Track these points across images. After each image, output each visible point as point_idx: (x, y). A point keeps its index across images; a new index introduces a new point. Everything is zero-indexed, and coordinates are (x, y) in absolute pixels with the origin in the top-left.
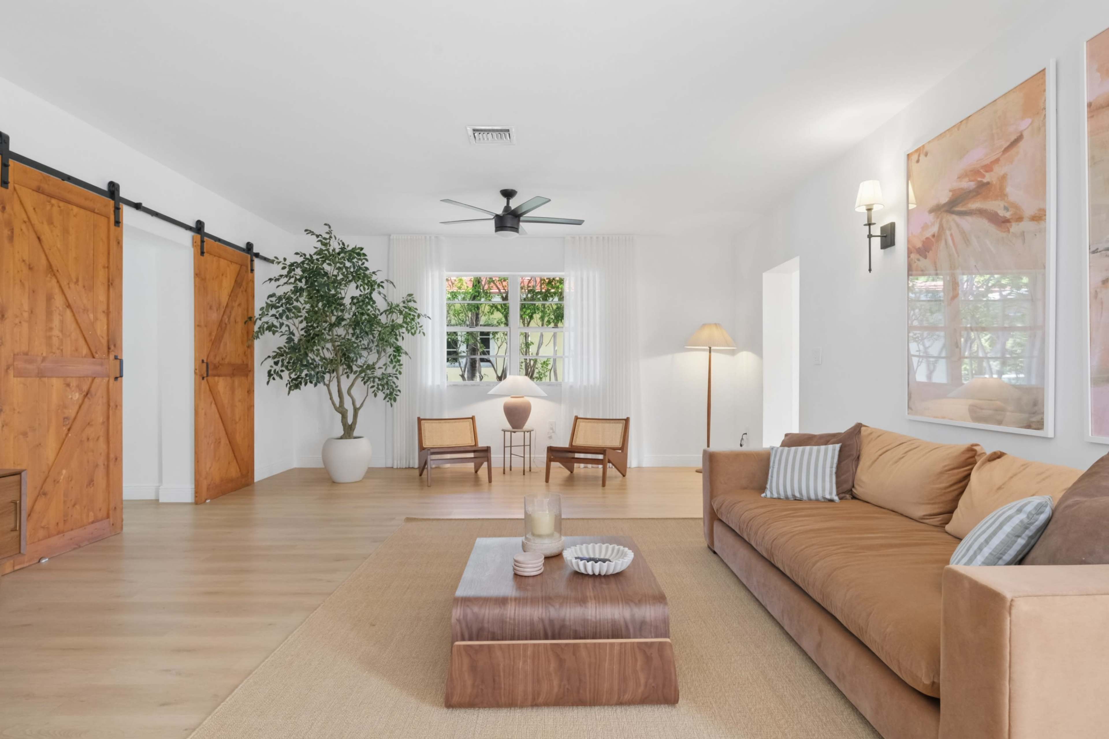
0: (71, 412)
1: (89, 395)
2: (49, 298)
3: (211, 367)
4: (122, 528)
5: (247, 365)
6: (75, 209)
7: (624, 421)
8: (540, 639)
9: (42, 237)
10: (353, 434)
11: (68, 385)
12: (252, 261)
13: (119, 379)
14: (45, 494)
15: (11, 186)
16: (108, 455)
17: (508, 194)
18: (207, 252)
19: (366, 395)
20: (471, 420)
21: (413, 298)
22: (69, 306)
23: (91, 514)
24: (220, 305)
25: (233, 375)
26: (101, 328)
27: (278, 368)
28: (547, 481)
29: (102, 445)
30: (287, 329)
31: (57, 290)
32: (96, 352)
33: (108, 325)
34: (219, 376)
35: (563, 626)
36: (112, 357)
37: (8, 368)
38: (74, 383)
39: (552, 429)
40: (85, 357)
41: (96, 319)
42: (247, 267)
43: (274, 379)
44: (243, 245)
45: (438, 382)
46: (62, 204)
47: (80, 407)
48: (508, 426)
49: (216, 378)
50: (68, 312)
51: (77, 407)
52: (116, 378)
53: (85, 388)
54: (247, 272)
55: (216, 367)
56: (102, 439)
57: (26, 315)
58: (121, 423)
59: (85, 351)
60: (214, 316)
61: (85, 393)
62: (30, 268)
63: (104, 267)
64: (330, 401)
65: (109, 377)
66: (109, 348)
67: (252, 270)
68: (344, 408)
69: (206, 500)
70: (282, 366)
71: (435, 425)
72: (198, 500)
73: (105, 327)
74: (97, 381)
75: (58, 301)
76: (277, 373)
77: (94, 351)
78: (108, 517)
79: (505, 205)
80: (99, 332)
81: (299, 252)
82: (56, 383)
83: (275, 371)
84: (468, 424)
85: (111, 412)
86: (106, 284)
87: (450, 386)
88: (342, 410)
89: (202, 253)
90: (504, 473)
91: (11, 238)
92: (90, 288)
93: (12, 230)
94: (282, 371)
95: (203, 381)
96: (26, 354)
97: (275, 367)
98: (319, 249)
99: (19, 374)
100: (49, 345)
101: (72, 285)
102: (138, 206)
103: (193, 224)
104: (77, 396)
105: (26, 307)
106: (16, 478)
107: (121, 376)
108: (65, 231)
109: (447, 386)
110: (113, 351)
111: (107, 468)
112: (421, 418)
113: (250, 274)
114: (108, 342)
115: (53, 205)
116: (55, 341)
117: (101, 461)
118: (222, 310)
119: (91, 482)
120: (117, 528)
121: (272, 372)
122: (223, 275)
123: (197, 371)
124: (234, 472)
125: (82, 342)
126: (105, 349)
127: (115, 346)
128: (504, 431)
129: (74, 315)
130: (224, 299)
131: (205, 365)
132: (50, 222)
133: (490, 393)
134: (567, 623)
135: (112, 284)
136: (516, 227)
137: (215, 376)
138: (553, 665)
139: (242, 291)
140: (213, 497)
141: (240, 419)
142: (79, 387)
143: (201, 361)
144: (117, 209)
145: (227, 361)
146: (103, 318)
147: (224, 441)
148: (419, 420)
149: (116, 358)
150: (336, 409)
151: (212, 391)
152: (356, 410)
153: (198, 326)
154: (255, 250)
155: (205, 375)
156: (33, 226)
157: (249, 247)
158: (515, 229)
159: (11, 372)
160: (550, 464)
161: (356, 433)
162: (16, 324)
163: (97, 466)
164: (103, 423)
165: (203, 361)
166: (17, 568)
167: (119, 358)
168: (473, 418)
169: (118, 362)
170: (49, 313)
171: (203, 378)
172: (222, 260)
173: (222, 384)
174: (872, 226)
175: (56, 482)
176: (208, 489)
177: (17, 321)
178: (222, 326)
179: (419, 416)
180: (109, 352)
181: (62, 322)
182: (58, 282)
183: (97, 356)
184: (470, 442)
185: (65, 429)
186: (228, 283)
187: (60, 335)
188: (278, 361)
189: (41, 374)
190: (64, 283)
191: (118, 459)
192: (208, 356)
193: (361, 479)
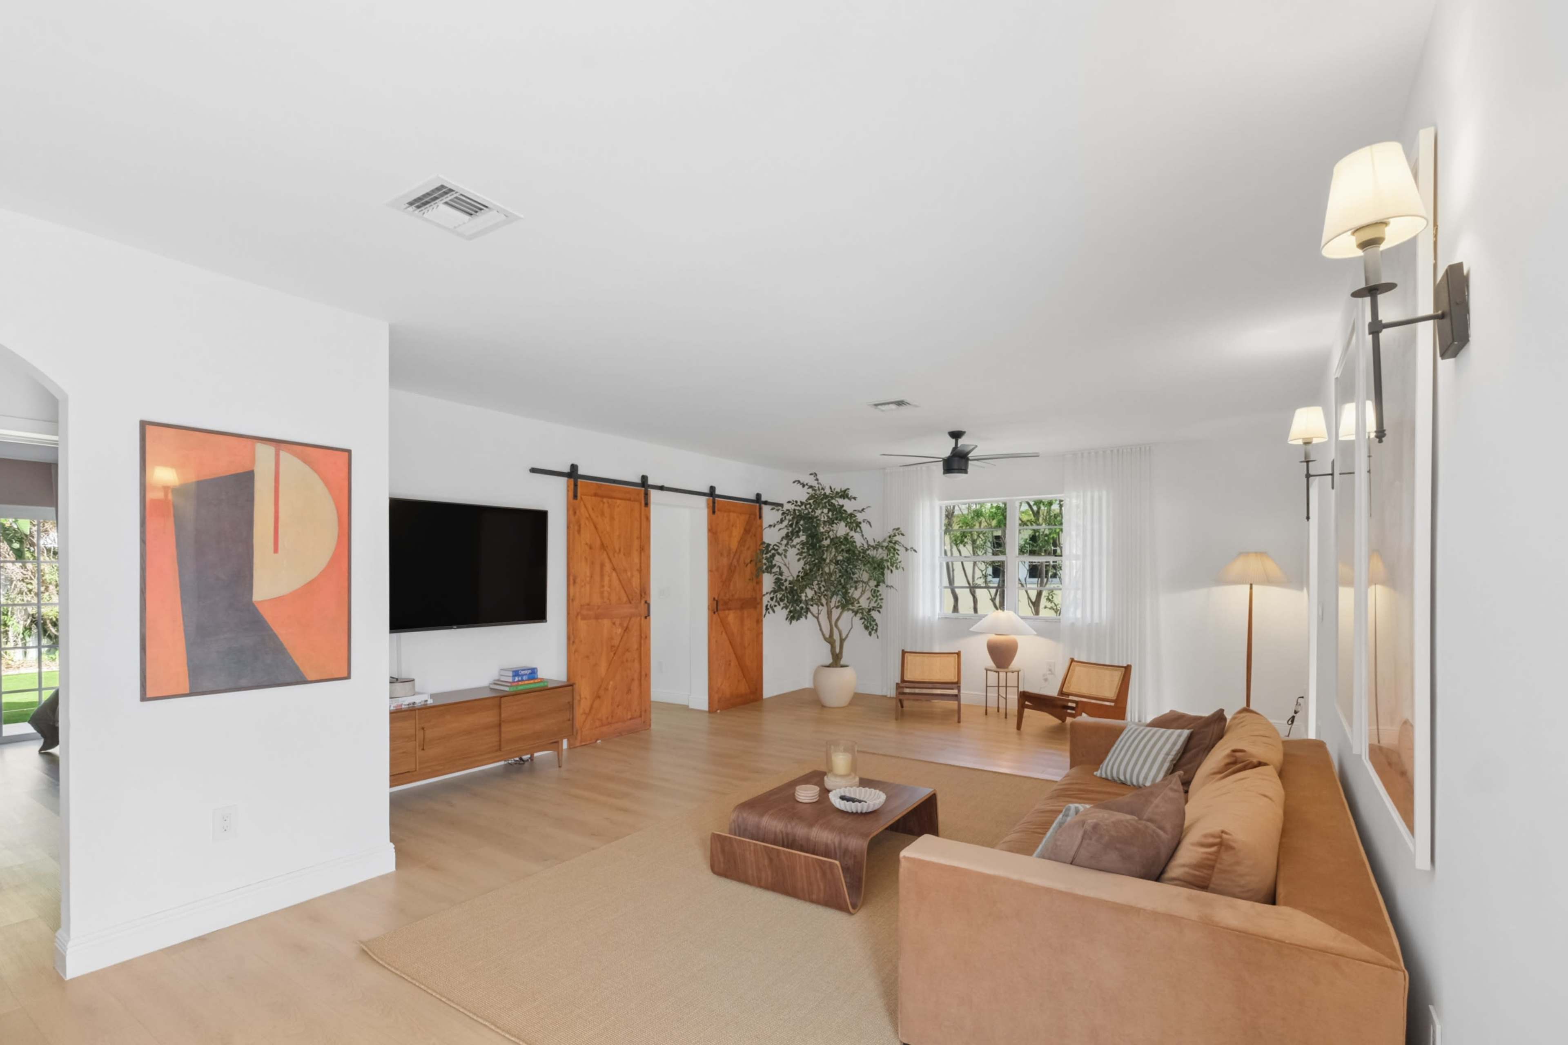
0: (616, 642)
1: (627, 631)
2: (602, 565)
3: (720, 604)
4: (650, 725)
5: (755, 599)
6: (619, 501)
7: (1124, 669)
8: (779, 846)
9: (598, 526)
10: (840, 662)
11: (614, 624)
12: (760, 509)
13: (648, 618)
14: (599, 697)
15: (579, 497)
16: (641, 672)
17: (956, 435)
18: (718, 510)
19: (851, 627)
20: (956, 655)
21: (900, 531)
22: (614, 569)
23: (629, 714)
24: (730, 550)
25: (742, 608)
26: (636, 581)
27: (773, 603)
28: (1019, 727)
29: (636, 665)
30: (778, 570)
31: (607, 560)
32: (632, 599)
33: (640, 579)
34: (729, 609)
35: (794, 840)
36: (643, 602)
37: (578, 614)
38: (618, 622)
39: (1050, 670)
40: (625, 603)
41: (632, 576)
42: (755, 515)
43: (769, 613)
44: (753, 497)
45: (928, 614)
46: (610, 500)
47: (622, 638)
48: (991, 664)
49: (727, 612)
50: (614, 574)
51: (620, 638)
52: (646, 617)
53: (625, 625)
54: (755, 519)
55: (726, 603)
56: (636, 661)
57: (588, 579)
58: (649, 649)
59: (625, 599)
60: (725, 561)
61: (625, 629)
62: (591, 548)
63: (637, 538)
64: (820, 632)
65: (641, 616)
66: (641, 596)
67: (760, 517)
68: (833, 639)
69: (717, 710)
70: (776, 601)
71: (919, 658)
72: (712, 710)
73: (639, 581)
74: (633, 619)
75: (608, 567)
76: (771, 607)
77: (630, 597)
78: (641, 716)
79: (954, 446)
80: (634, 586)
81: (791, 500)
82: (606, 623)
83: (771, 605)
84: (953, 659)
85: (642, 642)
86: (639, 550)
87: (942, 618)
88: (830, 640)
89: (714, 512)
90: (986, 714)
91: (579, 531)
92: (628, 554)
93: (580, 526)
94: (775, 606)
95: (714, 616)
96: (588, 605)
97: (771, 602)
98: (810, 494)
99: (584, 618)
100: (602, 597)
101: (616, 555)
102: (662, 488)
103: (707, 490)
104: (619, 631)
105: (588, 574)
106: (570, 688)
107: (649, 615)
108: (612, 518)
109: (939, 618)
110: (644, 597)
111: (640, 680)
112: (906, 650)
113: (759, 521)
114: (641, 592)
115: (604, 503)
116: (606, 594)
117: (636, 676)
118: (732, 555)
119: (629, 691)
120: (647, 724)
121: (769, 607)
122: (733, 526)
123: (710, 607)
124: (743, 688)
125: (622, 592)
126: (639, 597)
127: (645, 593)
128: (987, 670)
129: (617, 575)
130: (734, 545)
131: (715, 602)
132: (603, 514)
133: (971, 629)
134: (797, 838)
135: (643, 549)
136: (963, 468)
137: (724, 610)
138: (766, 862)
139: (751, 537)
140: (722, 709)
141: (749, 645)
142: (621, 625)
143: (712, 599)
144: (646, 495)
145: (736, 596)
146: (637, 575)
147: (734, 663)
148: (904, 653)
149: (646, 602)
150: (825, 639)
151: (724, 623)
152: (842, 641)
153: (710, 571)
154: (763, 499)
155: (715, 610)
156: (592, 519)
157: (759, 496)
158: (964, 470)
159: (579, 617)
160: (1024, 710)
161: (842, 662)
162: (582, 586)
163: (633, 680)
164: (637, 649)
165: (714, 599)
166: (583, 744)
167: (648, 602)
168: (958, 654)
169: (646, 605)
170: (602, 576)
171: (714, 613)
172: (731, 514)
173: (732, 617)
174: (1310, 464)
175: (606, 689)
176: (719, 702)
177: (583, 584)
178: (732, 570)
179: (903, 649)
180: (641, 599)
181: (610, 581)
182: (607, 554)
183: (632, 602)
184: (953, 678)
185: (612, 654)
186: (737, 533)
187: (609, 589)
188: (773, 597)
189: (597, 617)
190: (611, 555)
191: (648, 675)
192: (719, 595)
193: (846, 705)
